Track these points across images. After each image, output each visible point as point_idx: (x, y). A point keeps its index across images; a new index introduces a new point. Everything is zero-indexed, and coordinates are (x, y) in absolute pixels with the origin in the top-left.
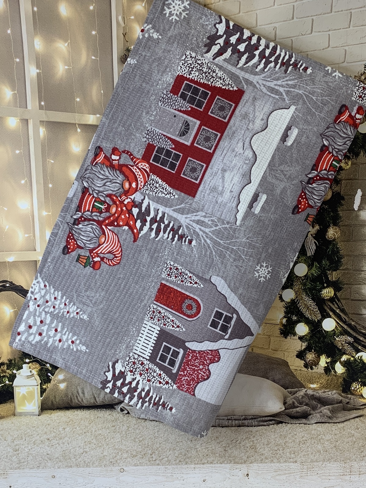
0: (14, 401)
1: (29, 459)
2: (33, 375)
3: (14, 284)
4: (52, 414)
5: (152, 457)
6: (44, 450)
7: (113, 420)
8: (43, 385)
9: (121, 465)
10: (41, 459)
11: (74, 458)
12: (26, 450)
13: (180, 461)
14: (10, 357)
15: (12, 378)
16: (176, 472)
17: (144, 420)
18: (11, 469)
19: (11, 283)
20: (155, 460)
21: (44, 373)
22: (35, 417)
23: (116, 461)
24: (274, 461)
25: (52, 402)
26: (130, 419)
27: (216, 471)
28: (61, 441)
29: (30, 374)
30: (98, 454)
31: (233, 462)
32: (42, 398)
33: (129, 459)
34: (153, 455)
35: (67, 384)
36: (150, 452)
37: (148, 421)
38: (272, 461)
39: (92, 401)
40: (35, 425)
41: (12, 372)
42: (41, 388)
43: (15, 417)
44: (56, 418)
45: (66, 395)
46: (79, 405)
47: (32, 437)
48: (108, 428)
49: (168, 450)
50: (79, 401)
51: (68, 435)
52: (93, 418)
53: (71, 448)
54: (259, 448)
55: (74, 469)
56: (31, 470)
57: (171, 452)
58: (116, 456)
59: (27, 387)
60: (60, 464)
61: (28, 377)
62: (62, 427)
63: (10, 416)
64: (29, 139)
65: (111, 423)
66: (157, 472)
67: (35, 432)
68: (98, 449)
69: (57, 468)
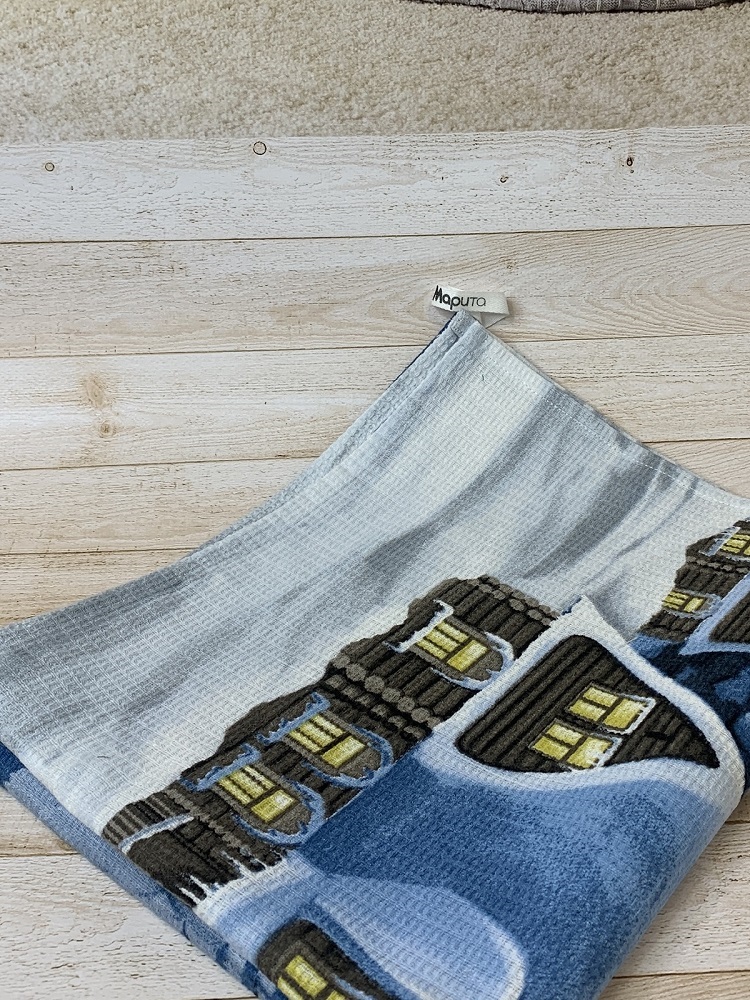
5: (350, 109)
6: (11, 81)
9: (253, 130)
11: (111, 107)
13: (433, 121)
16: (422, 155)
20: (360, 118)
23: (241, 119)
24: (710, 118)
27: (540, 151)
30: (182, 95)
31: (589, 123)
33: (279, 114)
34: (353, 103)
36: (342, 91)
38: (705, 117)
51: (86, 33)
53: (97, 76)
54: (668, 80)
55: (115, 144)
68: (182, 78)
69: (58, 138)
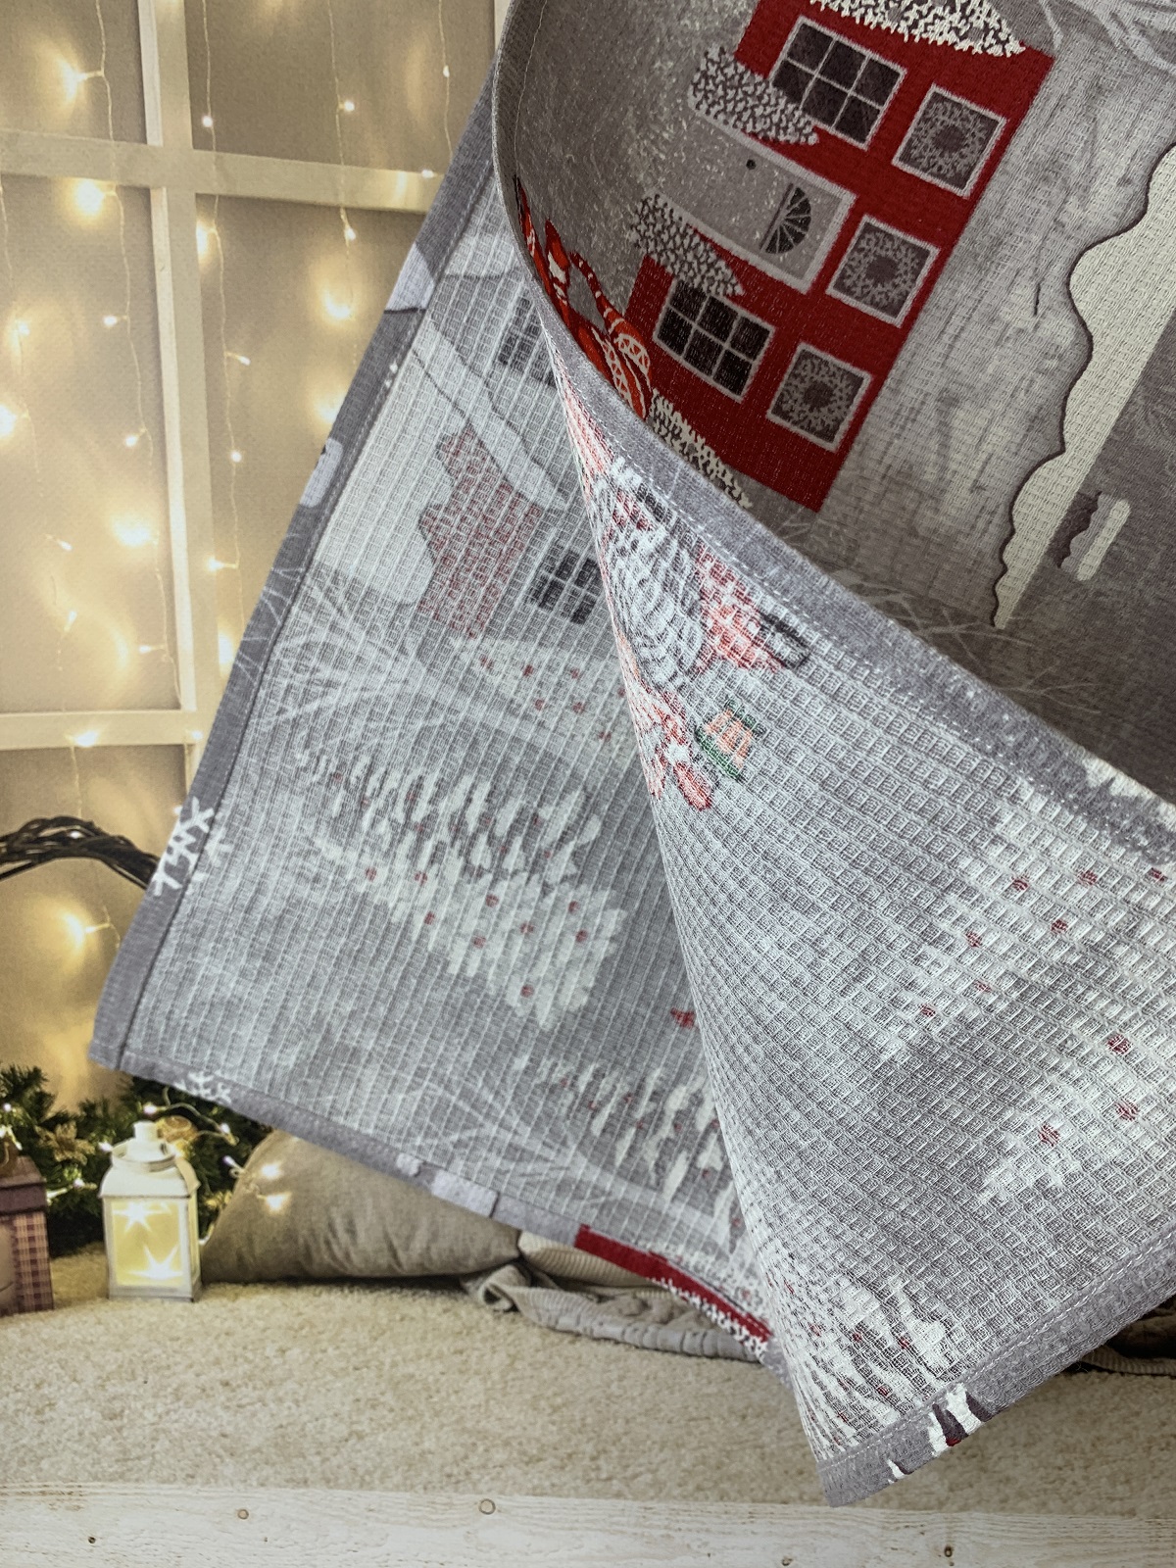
0: (103, 1250)
1: (157, 1448)
2: (169, 1162)
3: (98, 832)
4: (242, 1300)
5: (598, 1469)
6: (208, 1419)
7: (457, 1329)
8: (209, 1197)
9: (482, 1486)
10: (199, 1450)
11: (318, 1453)
12: (149, 1416)
13: (699, 1488)
14: (88, 1095)
15: (98, 1167)
16: (684, 1526)
17: (569, 1338)
18: (96, 1478)
19: (88, 827)
20: (609, 1479)
21: (211, 1156)
22: (180, 1305)
23: (467, 1473)
24: (1051, 1505)
25: (240, 1258)
26: (520, 1328)
27: (833, 1530)
28: (271, 1390)
29: (160, 1157)
30: (401, 1443)
31: (895, 1502)
32: (203, 1242)
33: (512, 1470)
34: (601, 1462)
35: (294, 1197)
36: (589, 1448)
37: (584, 1340)
38: (1044, 1504)
39: (384, 1260)
40: (180, 1334)
41: (97, 1149)
42: (201, 1207)
43: (111, 1303)
44: (253, 1313)
45: (290, 1235)
46: (335, 1271)
47: (167, 1373)
48: (440, 1356)
49: (657, 1447)
50: (334, 1257)
51: (296, 1373)
52: (384, 1321)
53: (306, 1418)
54: (995, 1458)
55: (318, 1492)
56: (166, 1486)
57: (667, 1454)
58: (466, 1457)
59: (150, 1203)
60: (268, 1471)
61: (155, 1167)
62: (276, 1346)
63: (92, 1298)
64: (152, 271)
65: (451, 1339)
66: (615, 1519)
67: (178, 1358)
68: (402, 1426)
69: (255, 1483)
